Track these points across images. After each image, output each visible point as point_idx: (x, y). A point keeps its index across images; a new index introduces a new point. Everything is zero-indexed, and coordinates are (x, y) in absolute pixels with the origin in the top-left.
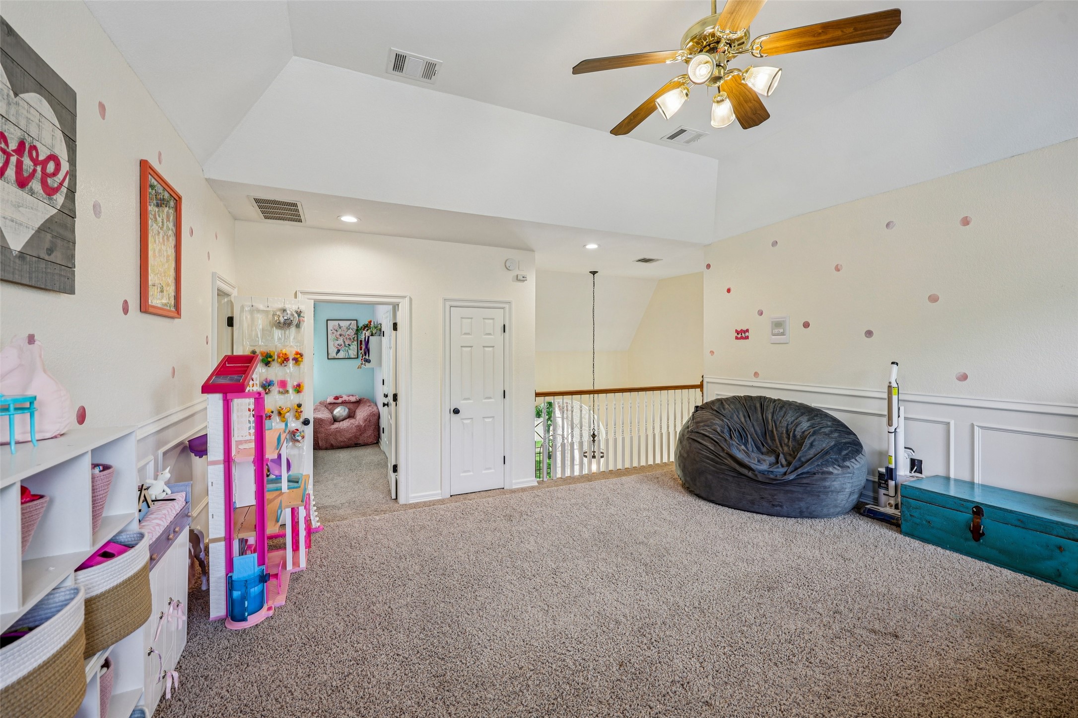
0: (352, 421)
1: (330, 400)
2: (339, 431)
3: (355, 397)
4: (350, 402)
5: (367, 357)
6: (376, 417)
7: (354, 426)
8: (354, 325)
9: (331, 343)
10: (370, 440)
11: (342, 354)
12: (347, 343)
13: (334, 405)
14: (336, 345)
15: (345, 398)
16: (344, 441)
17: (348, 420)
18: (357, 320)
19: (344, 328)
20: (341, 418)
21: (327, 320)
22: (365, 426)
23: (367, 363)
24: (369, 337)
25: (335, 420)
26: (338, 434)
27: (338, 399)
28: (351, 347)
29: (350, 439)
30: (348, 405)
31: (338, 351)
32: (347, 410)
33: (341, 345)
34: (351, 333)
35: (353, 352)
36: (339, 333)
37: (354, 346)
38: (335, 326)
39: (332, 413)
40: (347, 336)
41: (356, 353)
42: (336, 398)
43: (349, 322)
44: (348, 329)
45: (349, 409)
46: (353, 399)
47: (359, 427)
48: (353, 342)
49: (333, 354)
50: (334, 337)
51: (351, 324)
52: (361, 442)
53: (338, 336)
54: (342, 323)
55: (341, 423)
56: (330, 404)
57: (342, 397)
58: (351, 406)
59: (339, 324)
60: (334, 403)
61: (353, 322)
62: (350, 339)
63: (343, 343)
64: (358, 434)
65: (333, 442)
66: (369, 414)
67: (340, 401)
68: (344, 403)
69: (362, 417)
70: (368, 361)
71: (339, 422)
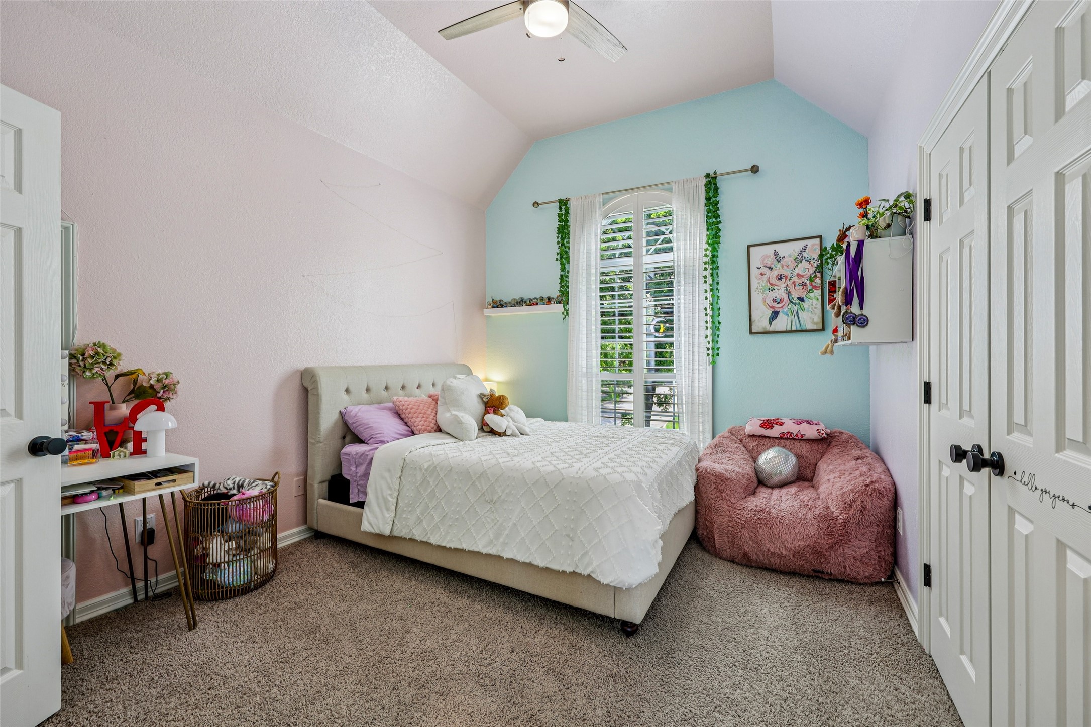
0: (807, 495)
1: (753, 427)
2: (763, 520)
3: (815, 427)
4: (802, 439)
5: (855, 309)
6: (886, 502)
7: (810, 515)
8: (813, 246)
9: (757, 298)
10: (865, 572)
11: (781, 323)
12: (795, 295)
13: (761, 441)
14: (769, 301)
15: (790, 427)
16: (781, 556)
17: (793, 489)
18: (820, 237)
19: (789, 261)
20: (776, 479)
21: (749, 247)
22: (846, 522)
23: (854, 329)
24: (861, 244)
25: (761, 481)
26: (763, 531)
27: (771, 427)
28: (805, 305)
29: (797, 554)
30: (797, 445)
31: (775, 314)
32: (793, 460)
33: (781, 300)
34: (807, 269)
35: (810, 315)
36: (775, 273)
37: (814, 300)
38: (767, 256)
39: (755, 460)
40: (795, 279)
41: (817, 318)
42: (768, 424)
43: (802, 244)
44: (799, 259)
45: (799, 457)
46: (810, 432)
47: (826, 518)
48: (810, 291)
49: (761, 321)
50: (764, 283)
51: (805, 249)
52: (832, 568)
53: (774, 281)
54: (782, 249)
55: (776, 492)
56: (753, 436)
57: (781, 424)
58: (805, 449)
59: (776, 253)
60: (762, 437)
61: (809, 242)
62: (803, 285)
63: (785, 296)
64: (825, 542)
65: (749, 547)
66: (860, 487)
67: (776, 431)
68: (785, 439)
69: (836, 492)
70: (862, 322)
71: (772, 487)
